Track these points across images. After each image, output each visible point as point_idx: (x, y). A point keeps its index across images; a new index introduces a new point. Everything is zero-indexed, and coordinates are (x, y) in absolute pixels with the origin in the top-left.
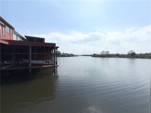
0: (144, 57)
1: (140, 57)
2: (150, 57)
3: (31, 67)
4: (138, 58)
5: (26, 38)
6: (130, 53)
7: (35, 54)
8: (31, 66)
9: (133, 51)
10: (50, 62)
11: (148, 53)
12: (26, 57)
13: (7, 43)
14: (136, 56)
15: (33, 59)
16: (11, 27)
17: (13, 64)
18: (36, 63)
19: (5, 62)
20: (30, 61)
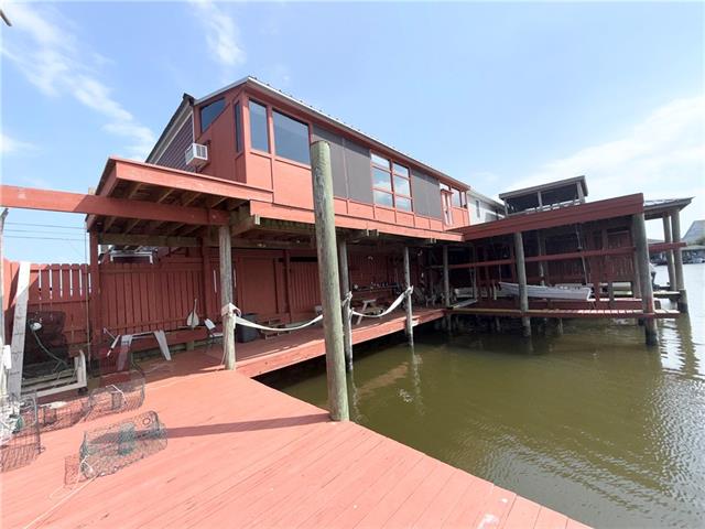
3: (527, 310)
5: (502, 203)
7: (543, 261)
8: (527, 306)
10: (630, 293)
12: (509, 274)
13: (457, 238)
15: (534, 279)
16: (462, 188)
17: (476, 296)
18: (549, 296)
19: (457, 291)
20: (521, 288)
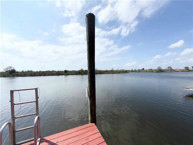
0: (25, 75)
1: (21, 75)
2: (31, 75)
4: (19, 76)
6: (9, 69)
9: (12, 67)
11: (30, 70)
14: (16, 73)
